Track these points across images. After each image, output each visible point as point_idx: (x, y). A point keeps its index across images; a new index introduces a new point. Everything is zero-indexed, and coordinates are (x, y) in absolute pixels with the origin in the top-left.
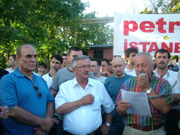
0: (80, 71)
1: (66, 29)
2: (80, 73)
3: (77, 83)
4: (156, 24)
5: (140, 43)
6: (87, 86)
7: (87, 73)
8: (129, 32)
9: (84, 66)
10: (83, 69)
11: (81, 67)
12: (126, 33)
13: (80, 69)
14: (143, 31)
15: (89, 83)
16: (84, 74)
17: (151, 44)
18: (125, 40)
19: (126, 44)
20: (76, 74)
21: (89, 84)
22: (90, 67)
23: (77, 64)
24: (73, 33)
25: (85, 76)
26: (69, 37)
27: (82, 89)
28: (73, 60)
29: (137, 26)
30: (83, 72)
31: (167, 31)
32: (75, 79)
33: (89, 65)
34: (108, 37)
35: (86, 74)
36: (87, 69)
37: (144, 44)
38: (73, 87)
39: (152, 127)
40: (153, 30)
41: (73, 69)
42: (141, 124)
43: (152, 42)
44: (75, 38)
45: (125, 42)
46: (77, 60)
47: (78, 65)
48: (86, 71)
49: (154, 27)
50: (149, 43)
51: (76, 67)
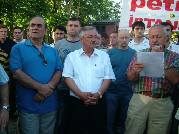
0: (88, 41)
1: (68, 3)
2: (88, 43)
3: (83, 52)
4: (164, 2)
5: (146, 20)
6: (92, 55)
7: (94, 44)
8: (137, 8)
9: (91, 36)
10: (90, 39)
11: (88, 37)
12: (133, 9)
13: (88, 39)
14: (150, 8)
15: (95, 52)
16: (91, 44)
17: (156, 21)
18: (131, 16)
19: (131, 19)
20: (83, 44)
21: (95, 54)
22: (96, 37)
23: (84, 35)
24: (76, 8)
25: (92, 46)
26: (71, 11)
27: (88, 57)
28: (81, 30)
29: (145, 3)
30: (90, 42)
31: (174, 9)
32: (82, 49)
33: (96, 36)
34: (111, 12)
35: (92, 44)
36: (94, 39)
37: (149, 21)
38: (80, 56)
39: (162, 95)
40: (160, 8)
41: (81, 39)
42: (152, 92)
43: (157, 20)
44: (77, 12)
45: (130, 18)
46: (85, 31)
47: (86, 35)
48: (93, 41)
49: (161, 5)
50: (154, 20)
51: (83, 37)
